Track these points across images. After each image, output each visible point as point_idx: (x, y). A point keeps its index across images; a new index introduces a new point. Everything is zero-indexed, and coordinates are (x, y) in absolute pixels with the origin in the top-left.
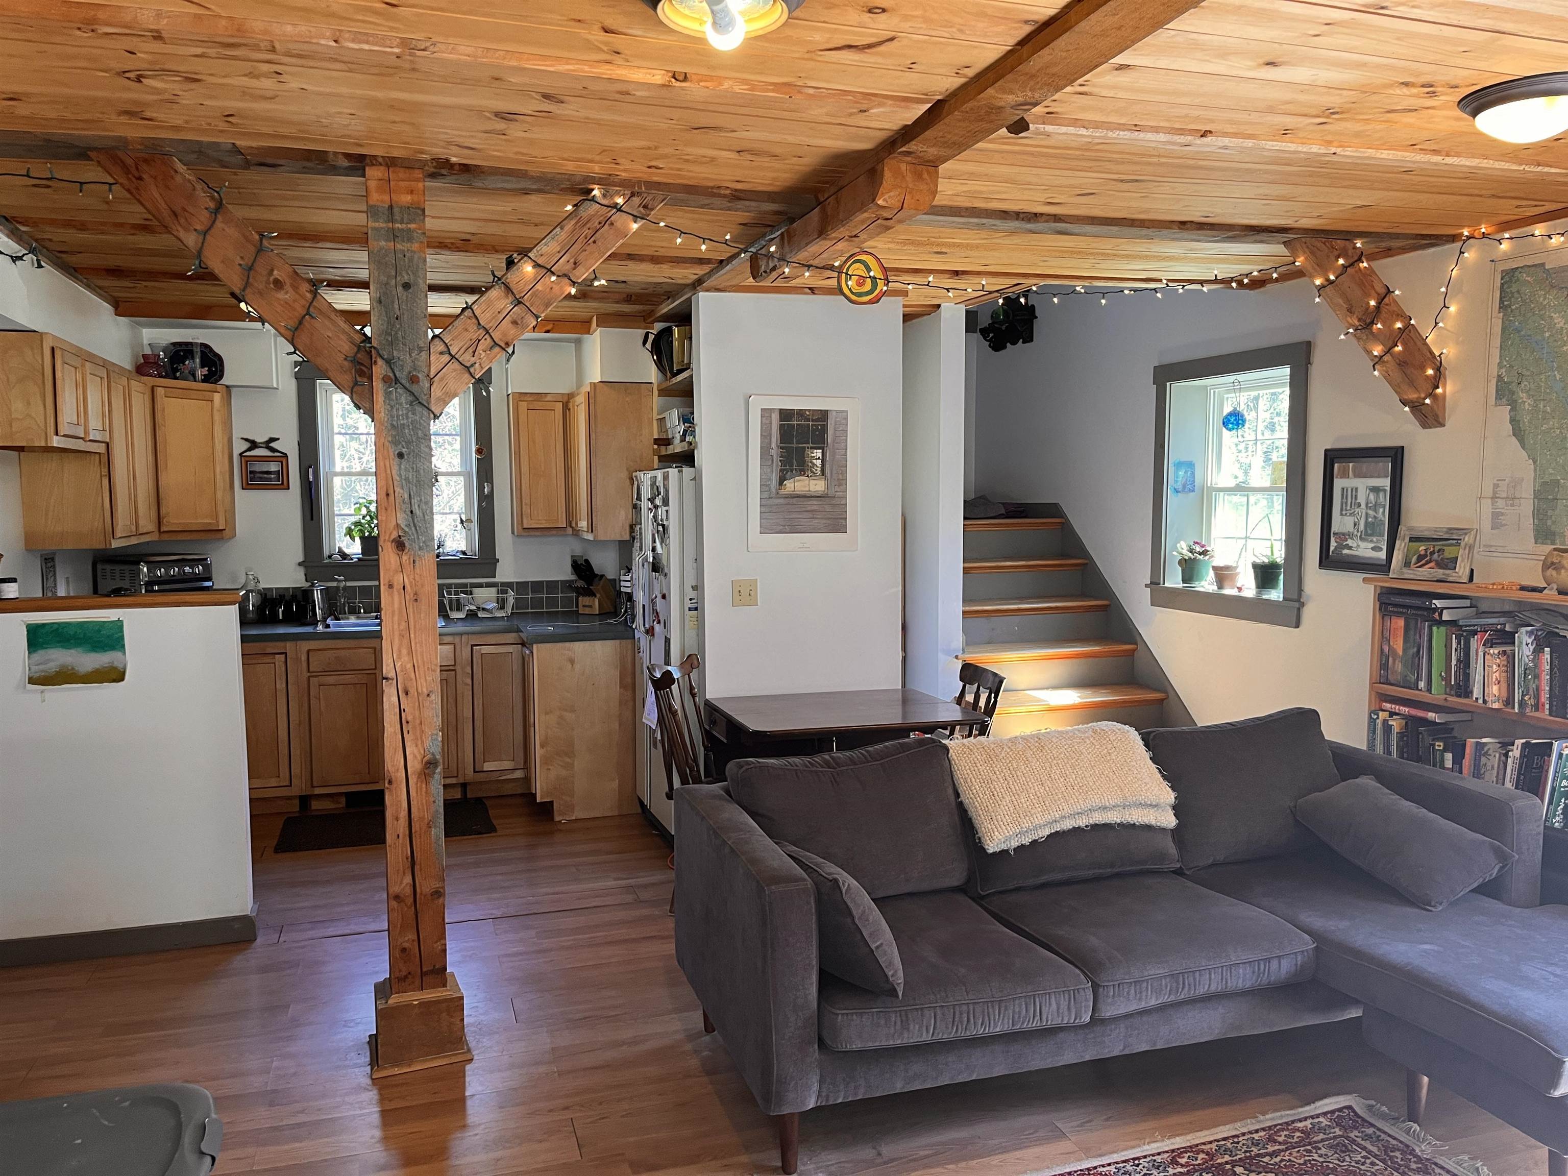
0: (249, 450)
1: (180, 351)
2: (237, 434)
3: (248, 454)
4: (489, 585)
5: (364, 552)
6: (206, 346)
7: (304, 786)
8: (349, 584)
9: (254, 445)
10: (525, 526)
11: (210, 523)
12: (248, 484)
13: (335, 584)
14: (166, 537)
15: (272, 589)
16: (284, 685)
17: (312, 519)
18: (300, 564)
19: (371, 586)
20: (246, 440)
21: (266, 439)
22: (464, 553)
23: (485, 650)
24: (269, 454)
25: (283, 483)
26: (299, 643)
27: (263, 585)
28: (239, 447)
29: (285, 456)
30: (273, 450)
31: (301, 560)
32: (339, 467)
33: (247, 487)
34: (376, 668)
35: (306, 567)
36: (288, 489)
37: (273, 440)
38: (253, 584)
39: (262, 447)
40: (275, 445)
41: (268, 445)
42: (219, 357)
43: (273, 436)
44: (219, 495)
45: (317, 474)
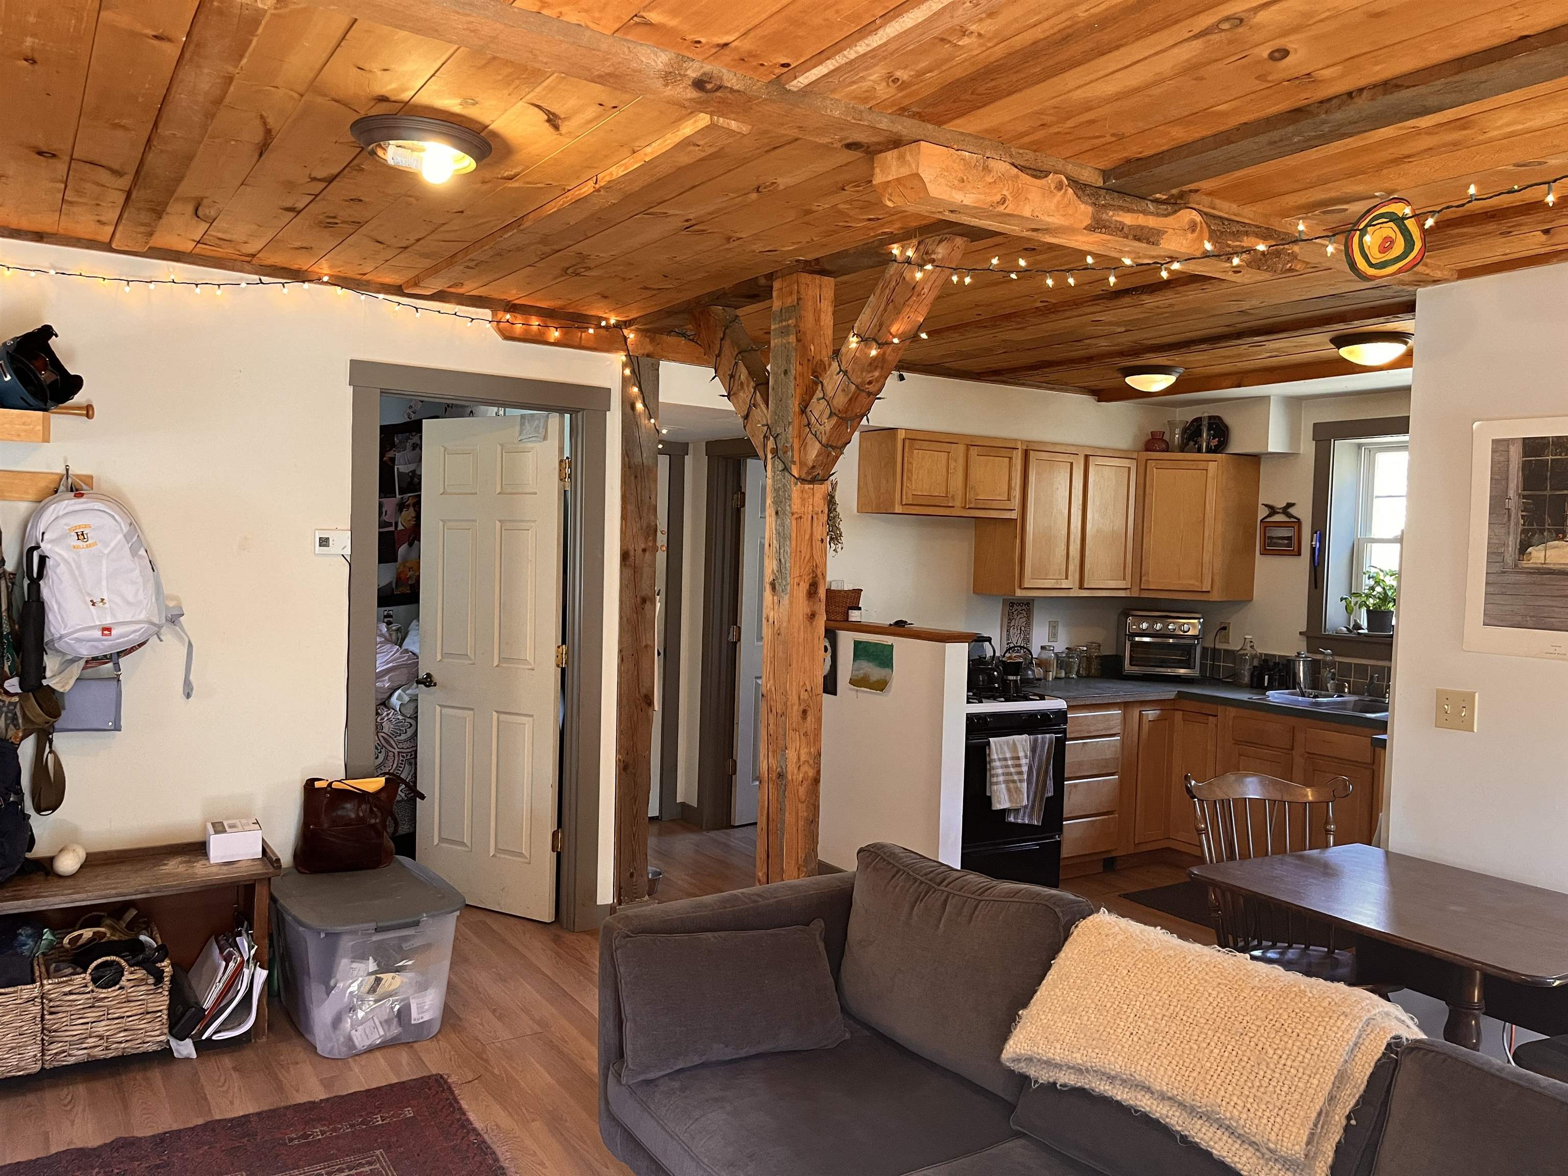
0: (1269, 516)
1: (1199, 425)
2: (1264, 498)
3: (1269, 519)
5: (1370, 626)
8: (1338, 659)
9: (1273, 510)
11: (1193, 584)
12: (1265, 549)
13: (1321, 657)
15: (1274, 655)
17: (1316, 587)
18: (1301, 633)
20: (1266, 505)
21: (1284, 504)
24: (1287, 519)
25: (1294, 550)
26: (1230, 708)
28: (1262, 513)
29: (1299, 521)
30: (1290, 516)
31: (1304, 629)
32: (1376, 533)
33: (1265, 552)
34: (1292, 749)
35: (1308, 637)
36: (1299, 554)
37: (1290, 505)
38: (1249, 648)
39: (1278, 513)
40: (1292, 511)
41: (1285, 510)
42: (1226, 427)
43: (1290, 501)
44: (1207, 558)
45: (1322, 539)
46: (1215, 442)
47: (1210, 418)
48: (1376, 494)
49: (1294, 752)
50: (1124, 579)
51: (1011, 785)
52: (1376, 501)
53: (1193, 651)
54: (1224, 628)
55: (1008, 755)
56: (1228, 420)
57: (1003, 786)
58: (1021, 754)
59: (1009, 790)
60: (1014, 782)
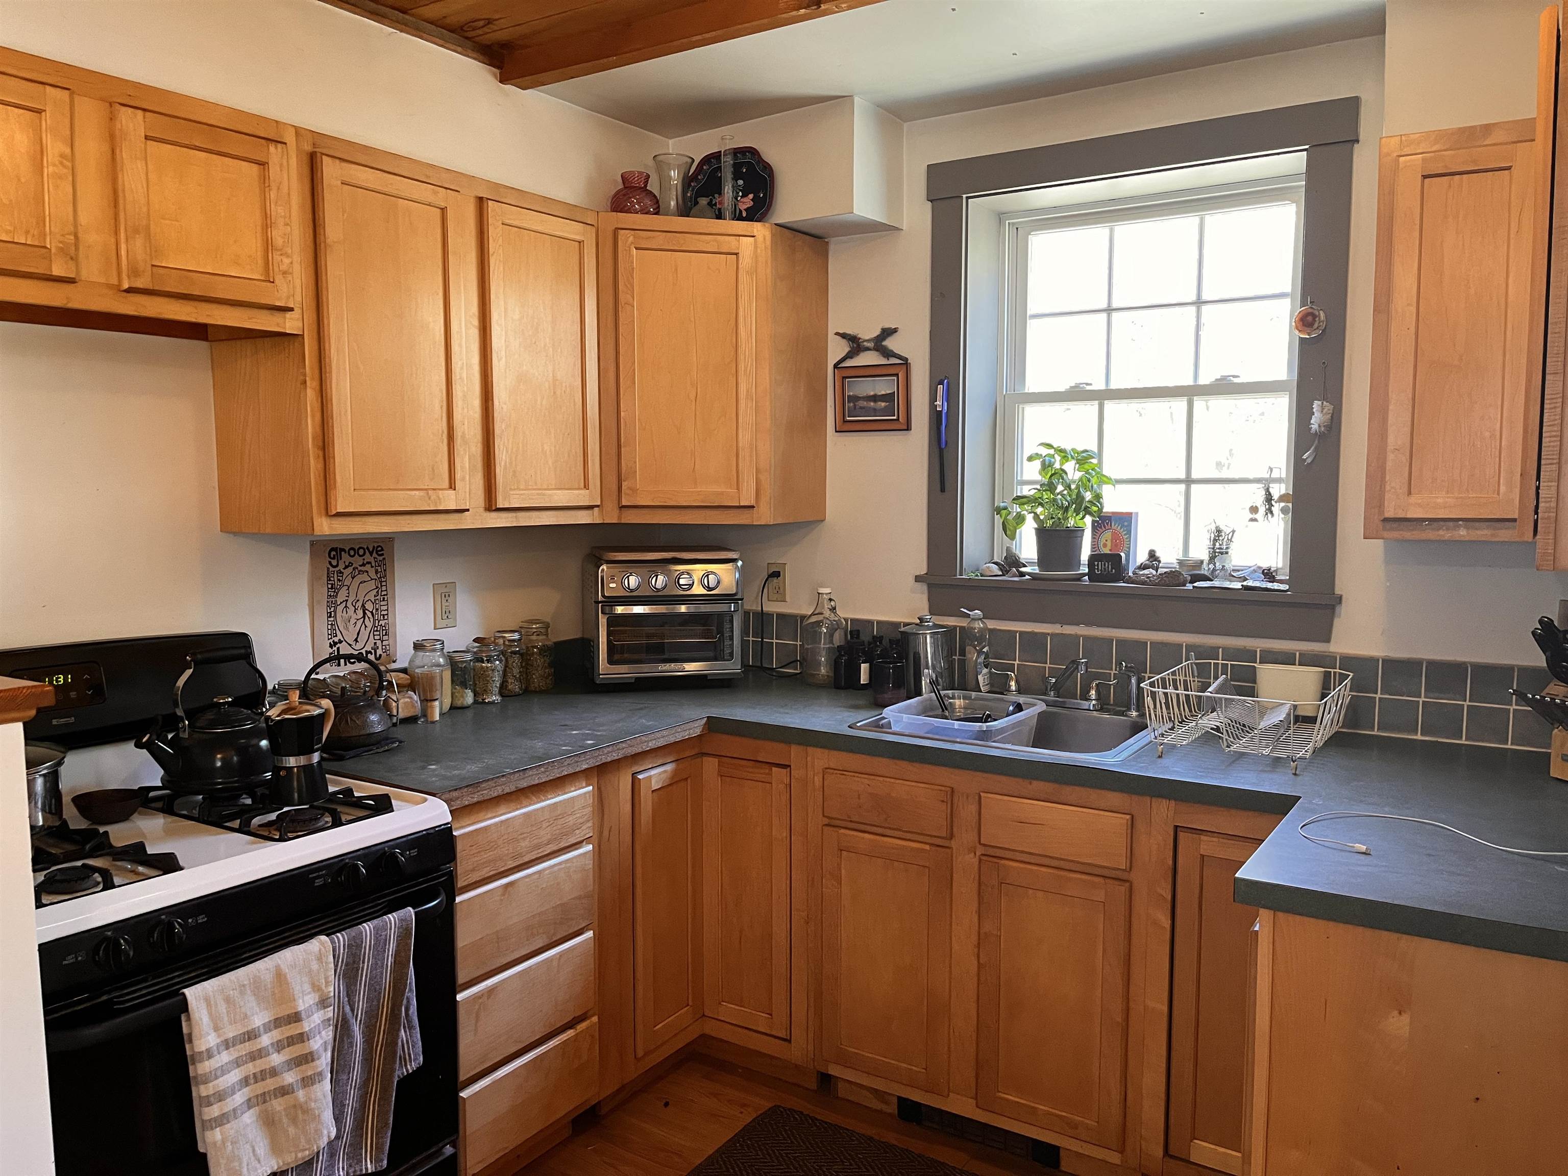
0: (849, 356)
1: (716, 170)
3: (849, 363)
4: (1308, 660)
5: (1044, 559)
6: (753, 152)
7: (811, 1048)
8: (992, 624)
9: (856, 345)
10: (1390, 513)
11: (722, 493)
12: (845, 421)
13: (963, 623)
14: (633, 517)
15: (870, 622)
16: (785, 834)
17: (943, 490)
18: (918, 579)
19: (1047, 635)
21: (877, 332)
22: (1269, 575)
23: (1208, 846)
24: (884, 361)
25: (898, 419)
26: (811, 750)
27: (846, 613)
28: (836, 350)
29: (906, 363)
30: (888, 353)
31: (923, 570)
32: (1032, 385)
33: (845, 427)
34: (952, 836)
35: (930, 586)
36: (908, 428)
37: (887, 333)
38: (827, 613)
39: (868, 349)
40: (890, 343)
41: (878, 344)
42: (768, 168)
43: (887, 326)
44: (745, 437)
45: (952, 396)
46: (747, 202)
47: (739, 151)
48: (1032, 309)
49: (953, 844)
50: (586, 487)
51: (278, 1105)
52: (1032, 325)
53: (727, 626)
54: (776, 574)
56: (770, 155)
57: (249, 1118)
59: (269, 1122)
60: (284, 1091)
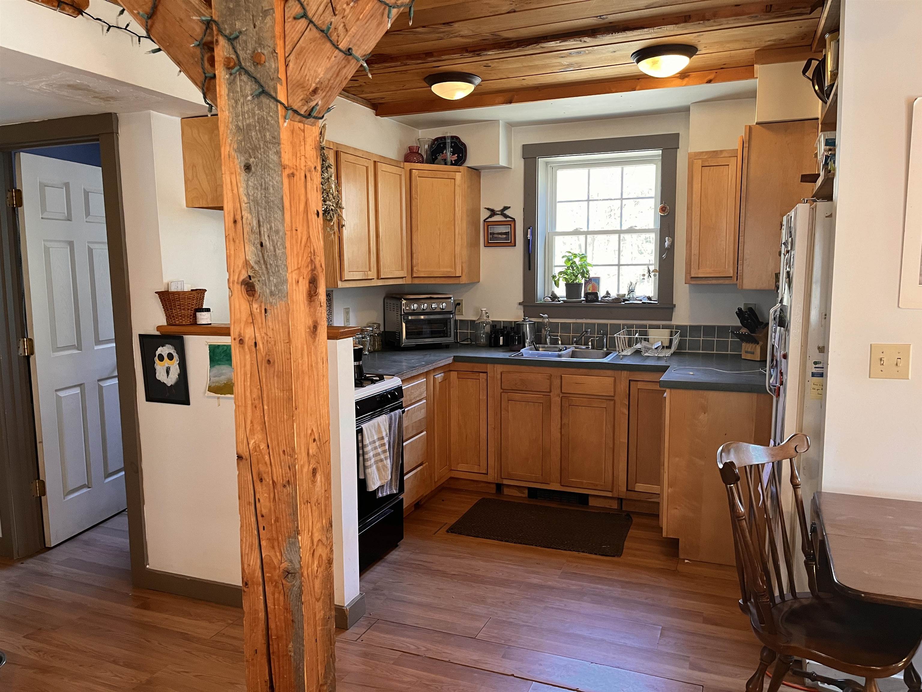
0: (490, 217)
1: (440, 144)
2: (484, 204)
3: (489, 220)
4: (665, 327)
5: (568, 295)
6: (457, 138)
8: (551, 320)
9: (493, 213)
10: (692, 276)
11: (449, 271)
12: (489, 243)
13: (540, 320)
14: (416, 281)
15: (500, 322)
16: (485, 397)
17: (530, 269)
18: (520, 304)
19: (570, 323)
20: (488, 209)
21: (501, 208)
22: (649, 298)
23: (640, 385)
24: (505, 219)
25: (511, 242)
26: (496, 365)
28: (484, 215)
29: (514, 220)
30: (506, 216)
31: (521, 300)
32: (559, 228)
33: (488, 245)
34: (550, 392)
35: (524, 306)
36: (515, 246)
37: (506, 208)
38: (485, 318)
39: (499, 214)
40: (507, 212)
41: (502, 212)
42: (464, 145)
43: (506, 206)
44: (458, 249)
45: (534, 234)
46: (455, 157)
47: (452, 137)
48: (558, 200)
49: (551, 394)
50: (402, 270)
51: (380, 464)
52: (558, 204)
53: (449, 324)
54: (459, 304)
55: (376, 438)
56: (464, 139)
57: (374, 467)
58: (384, 434)
59: (378, 469)
60: (381, 460)
